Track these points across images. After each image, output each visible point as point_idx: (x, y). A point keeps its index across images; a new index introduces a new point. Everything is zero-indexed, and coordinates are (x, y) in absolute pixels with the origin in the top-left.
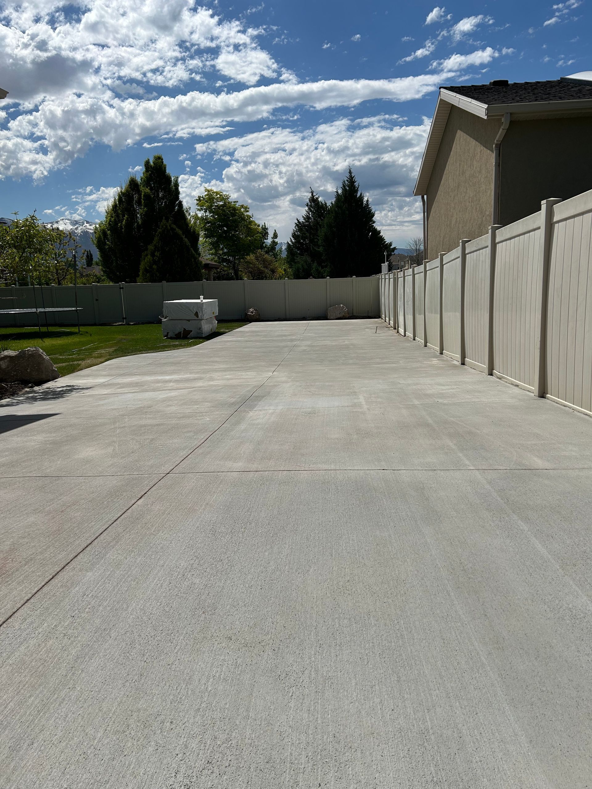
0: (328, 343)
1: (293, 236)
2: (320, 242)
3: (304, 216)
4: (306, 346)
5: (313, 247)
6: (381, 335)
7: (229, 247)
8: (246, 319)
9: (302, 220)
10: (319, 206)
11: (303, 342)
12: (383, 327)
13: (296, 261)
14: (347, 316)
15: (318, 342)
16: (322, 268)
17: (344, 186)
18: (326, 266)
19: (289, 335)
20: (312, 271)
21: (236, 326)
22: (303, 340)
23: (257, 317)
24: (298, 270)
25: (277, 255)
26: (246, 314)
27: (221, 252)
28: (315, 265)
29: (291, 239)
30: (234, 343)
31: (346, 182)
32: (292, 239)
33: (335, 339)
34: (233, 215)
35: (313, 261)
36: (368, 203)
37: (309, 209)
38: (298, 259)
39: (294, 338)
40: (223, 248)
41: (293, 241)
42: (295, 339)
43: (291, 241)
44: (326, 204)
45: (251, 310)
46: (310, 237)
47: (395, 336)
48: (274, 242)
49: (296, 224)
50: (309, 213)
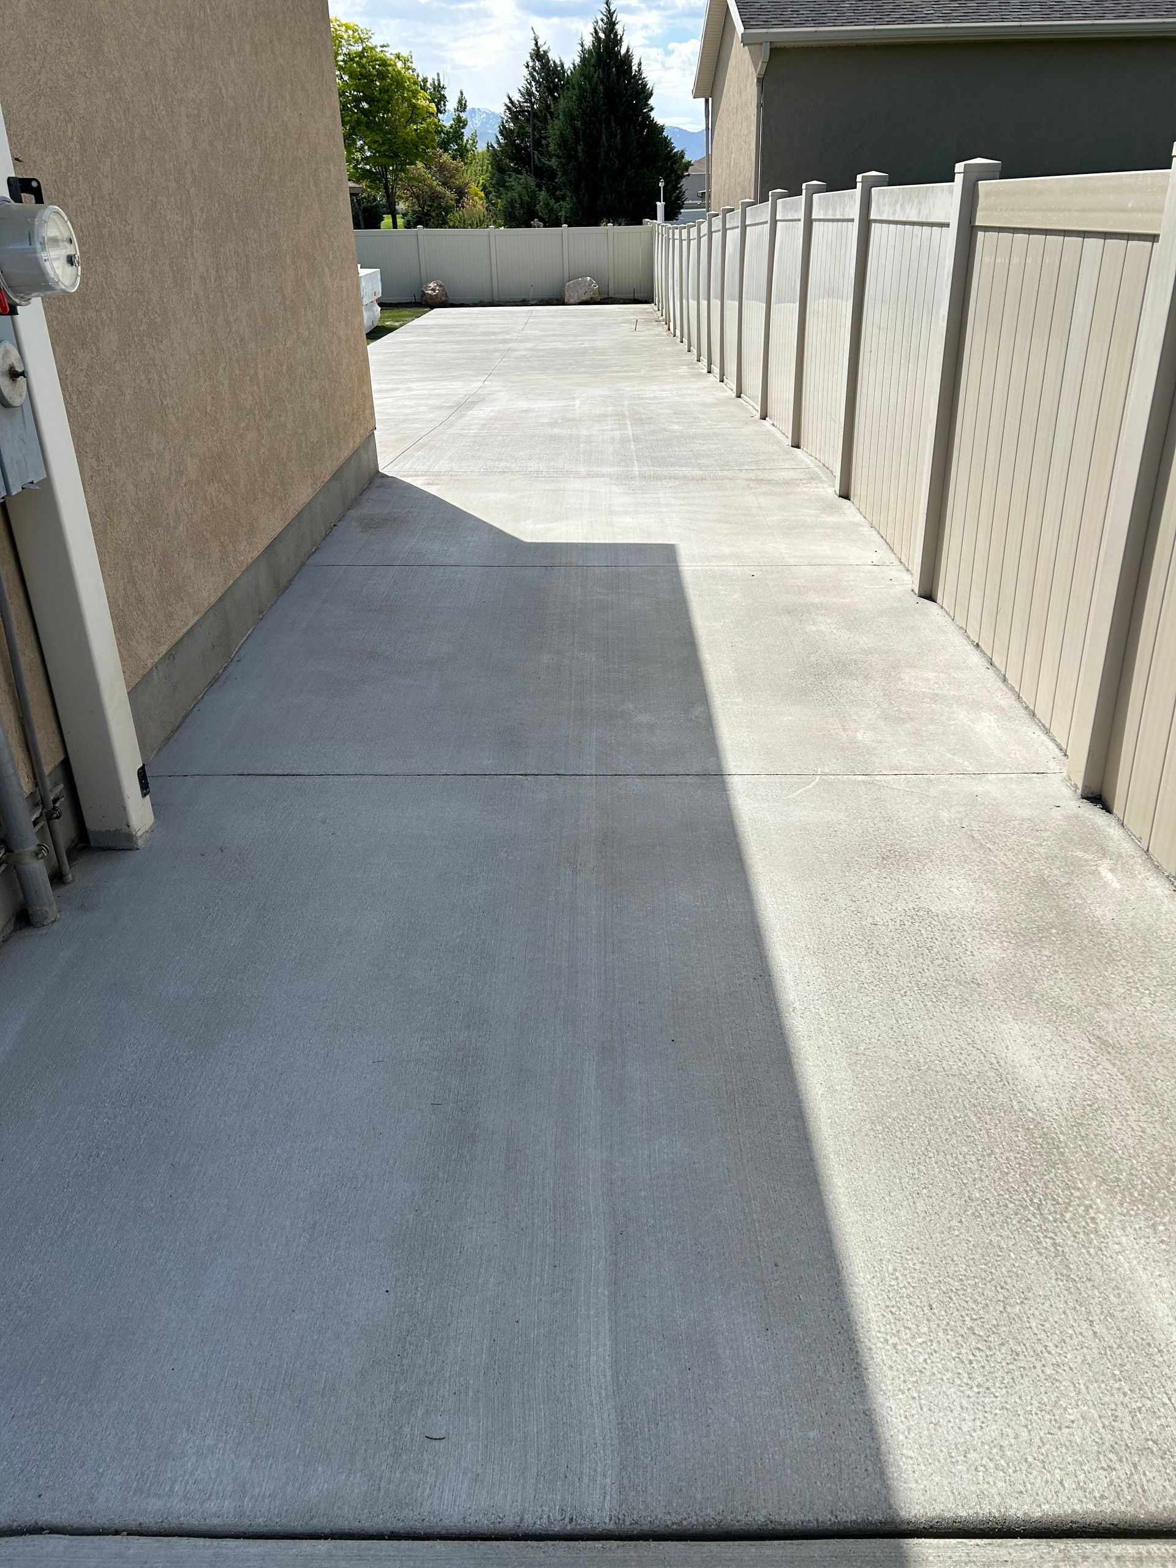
0: (559, 345)
1: (501, 132)
2: (552, 147)
3: (522, 89)
4: (526, 350)
5: (538, 158)
6: (641, 334)
7: (375, 146)
8: (425, 303)
9: (517, 97)
10: (549, 69)
11: (523, 344)
12: (651, 321)
13: (508, 184)
14: (598, 298)
15: (544, 344)
16: (557, 200)
17: (596, 32)
18: (563, 198)
19: (501, 333)
20: (538, 207)
21: (408, 316)
22: (522, 341)
23: (443, 298)
24: (512, 203)
25: (468, 151)
26: (424, 294)
27: (358, 155)
28: (543, 195)
29: (497, 137)
30: (417, 345)
31: (600, 23)
32: (500, 137)
33: (570, 339)
34: (382, 76)
35: (539, 186)
36: (640, 69)
37: (531, 74)
38: (512, 181)
39: (508, 337)
40: (362, 147)
41: (502, 141)
42: (510, 339)
43: (498, 142)
44: (562, 66)
45: (432, 285)
46: (534, 135)
47: (663, 335)
48: (459, 120)
49: (506, 105)
50: (530, 84)
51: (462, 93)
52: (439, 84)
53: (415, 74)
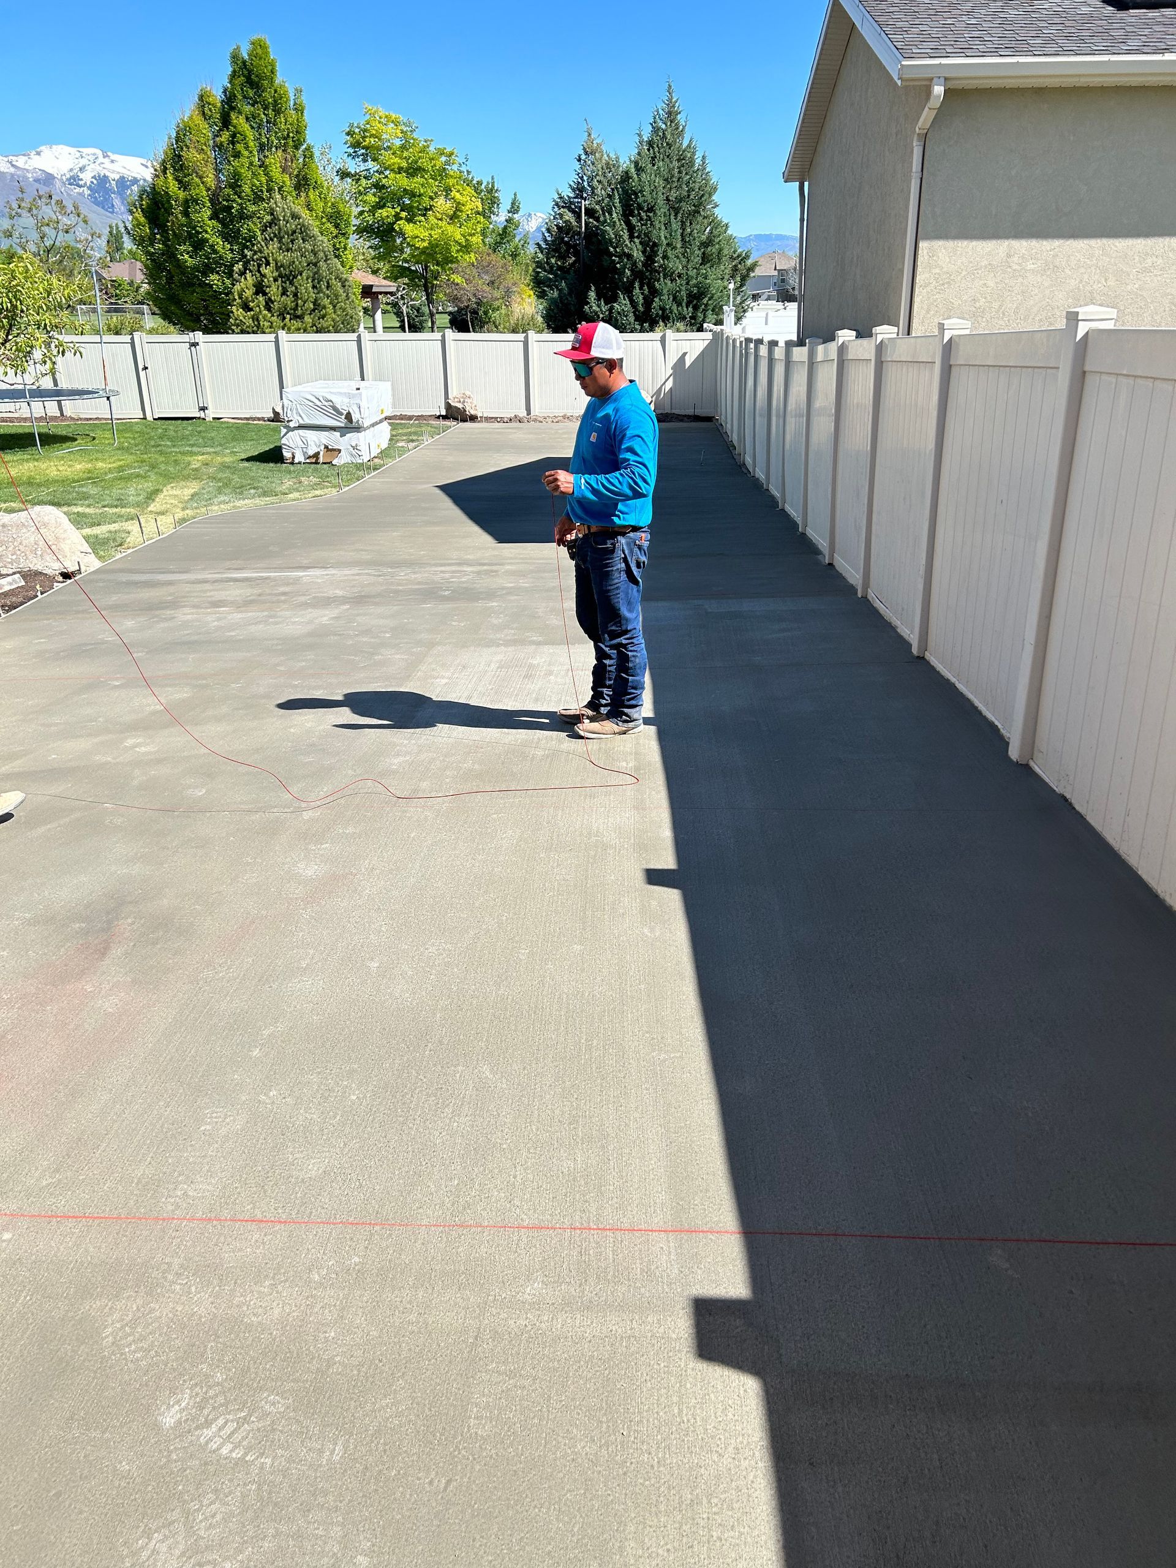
1: (548, 229)
3: (572, 184)
8: (449, 416)
9: (567, 193)
16: (607, 302)
17: (655, 122)
18: (614, 299)
20: (586, 309)
21: (428, 433)
23: (472, 412)
24: (553, 304)
26: (450, 406)
28: (592, 296)
31: (661, 112)
32: (547, 234)
35: (588, 287)
36: (703, 164)
37: (582, 168)
44: (617, 159)
45: (459, 396)
49: (554, 201)
50: (582, 178)
51: (515, 194)
52: (493, 186)
53: (470, 176)
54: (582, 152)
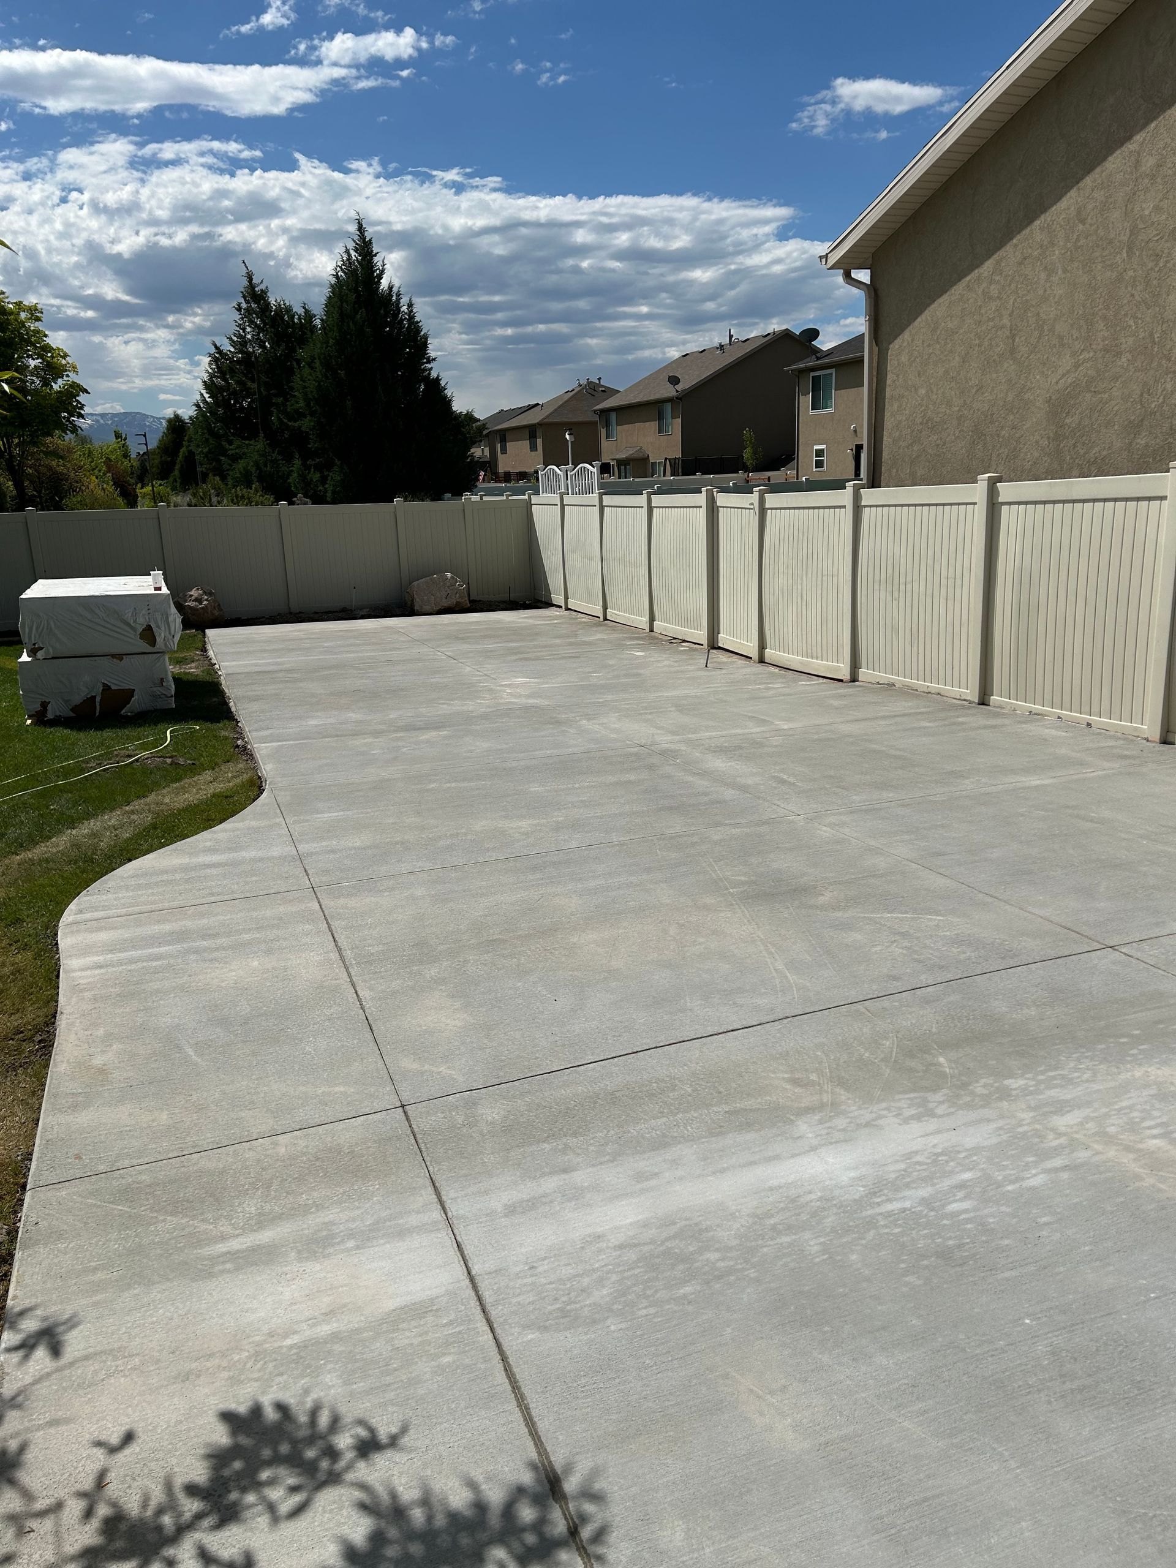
1: (208, 389)
3: (233, 336)
9: (227, 347)
10: (273, 311)
14: (467, 602)
23: (216, 613)
26: (181, 606)
31: (351, 253)
36: (411, 312)
37: (244, 318)
41: (210, 400)
45: (194, 593)
46: (260, 392)
49: (212, 356)
50: (243, 329)
54: (242, 300)
